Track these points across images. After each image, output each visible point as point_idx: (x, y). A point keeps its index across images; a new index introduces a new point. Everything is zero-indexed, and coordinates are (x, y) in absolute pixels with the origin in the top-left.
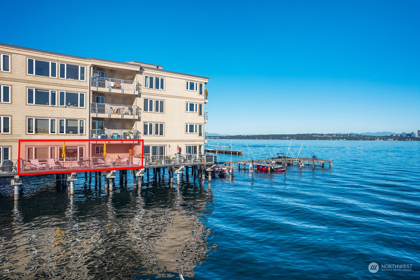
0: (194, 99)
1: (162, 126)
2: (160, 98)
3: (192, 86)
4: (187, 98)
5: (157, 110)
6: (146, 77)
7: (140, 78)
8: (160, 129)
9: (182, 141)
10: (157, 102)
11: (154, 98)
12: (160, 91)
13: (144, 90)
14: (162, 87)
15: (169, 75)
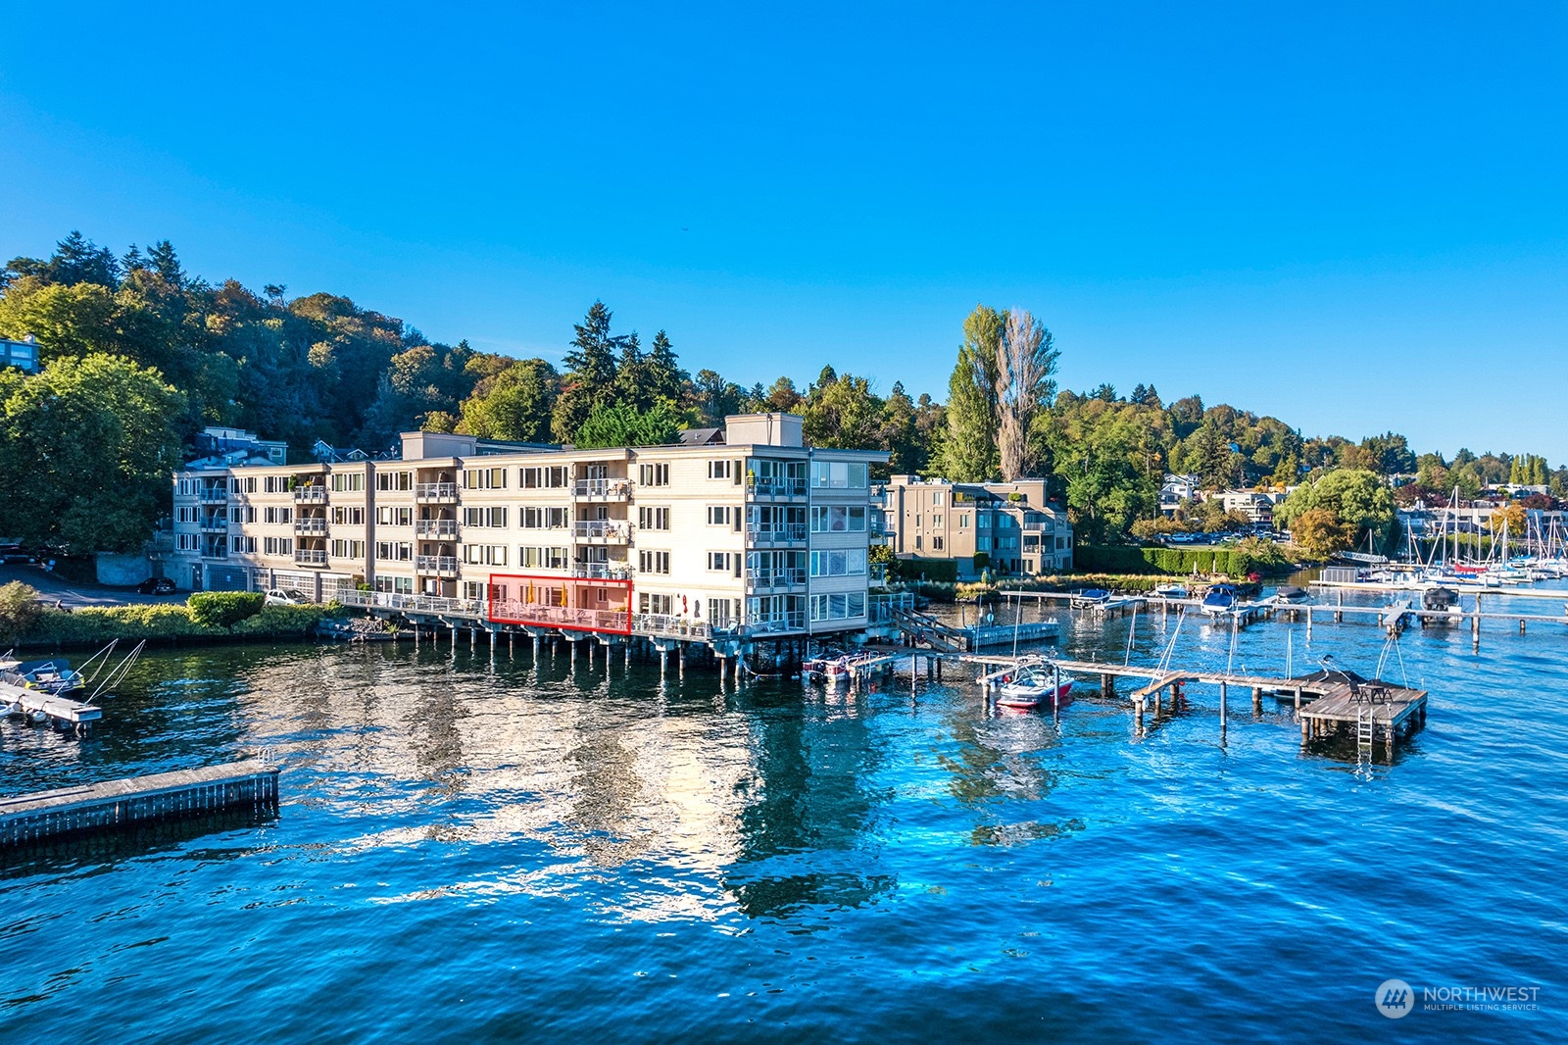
0: (723, 497)
1: (666, 555)
2: (662, 504)
3: (719, 469)
4: (710, 496)
5: (658, 527)
6: (642, 466)
7: (633, 471)
8: (664, 562)
9: (700, 587)
10: (658, 510)
11: (654, 504)
12: (662, 490)
13: (638, 491)
14: (666, 481)
15: (676, 456)
